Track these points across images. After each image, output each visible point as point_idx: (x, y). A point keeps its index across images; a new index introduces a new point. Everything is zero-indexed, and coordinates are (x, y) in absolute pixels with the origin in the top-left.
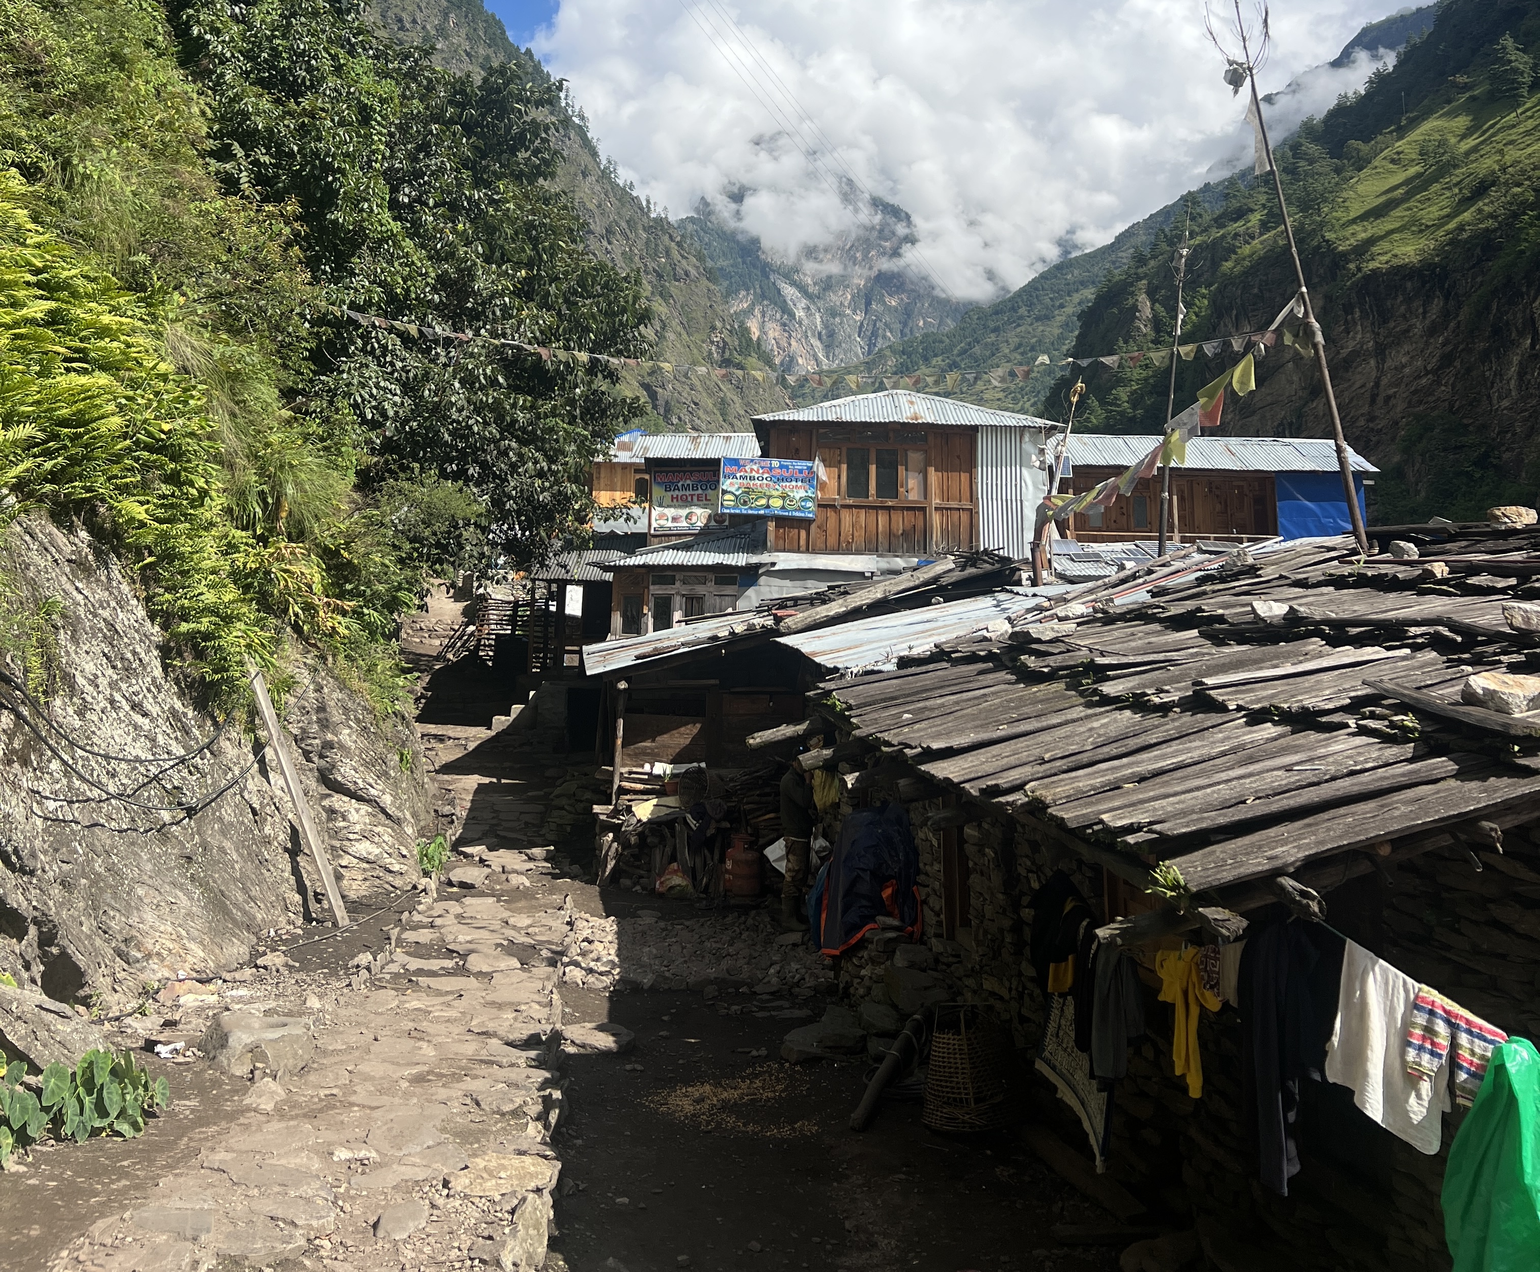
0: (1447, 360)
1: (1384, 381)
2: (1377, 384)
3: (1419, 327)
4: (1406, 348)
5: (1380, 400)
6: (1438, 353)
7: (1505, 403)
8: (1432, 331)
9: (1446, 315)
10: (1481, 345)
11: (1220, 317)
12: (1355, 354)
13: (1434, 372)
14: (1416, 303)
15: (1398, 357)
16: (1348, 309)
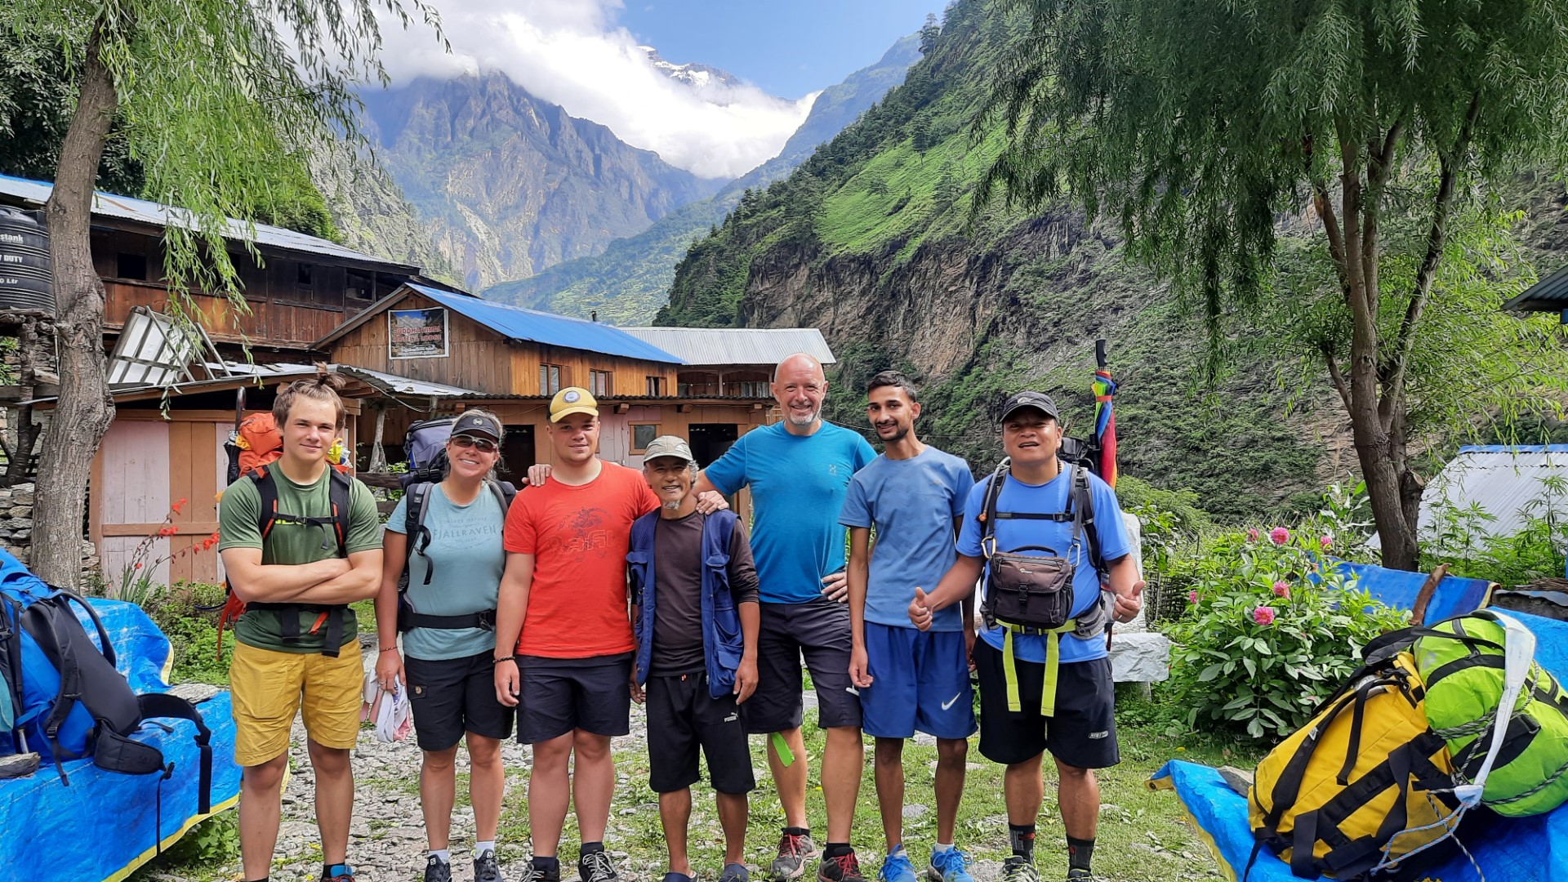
0: (869, 310)
1: (837, 321)
2: (833, 323)
3: (857, 289)
4: (850, 302)
5: (834, 332)
6: (865, 306)
7: (896, 336)
8: (863, 293)
9: (870, 285)
10: (886, 303)
11: (754, 276)
12: (823, 304)
13: (862, 317)
14: (856, 276)
15: (845, 307)
16: (820, 277)
